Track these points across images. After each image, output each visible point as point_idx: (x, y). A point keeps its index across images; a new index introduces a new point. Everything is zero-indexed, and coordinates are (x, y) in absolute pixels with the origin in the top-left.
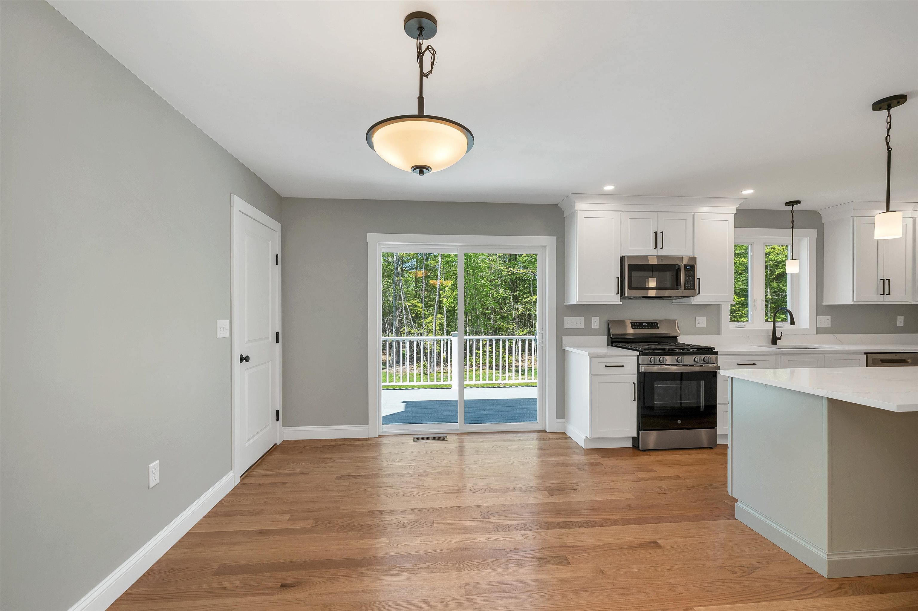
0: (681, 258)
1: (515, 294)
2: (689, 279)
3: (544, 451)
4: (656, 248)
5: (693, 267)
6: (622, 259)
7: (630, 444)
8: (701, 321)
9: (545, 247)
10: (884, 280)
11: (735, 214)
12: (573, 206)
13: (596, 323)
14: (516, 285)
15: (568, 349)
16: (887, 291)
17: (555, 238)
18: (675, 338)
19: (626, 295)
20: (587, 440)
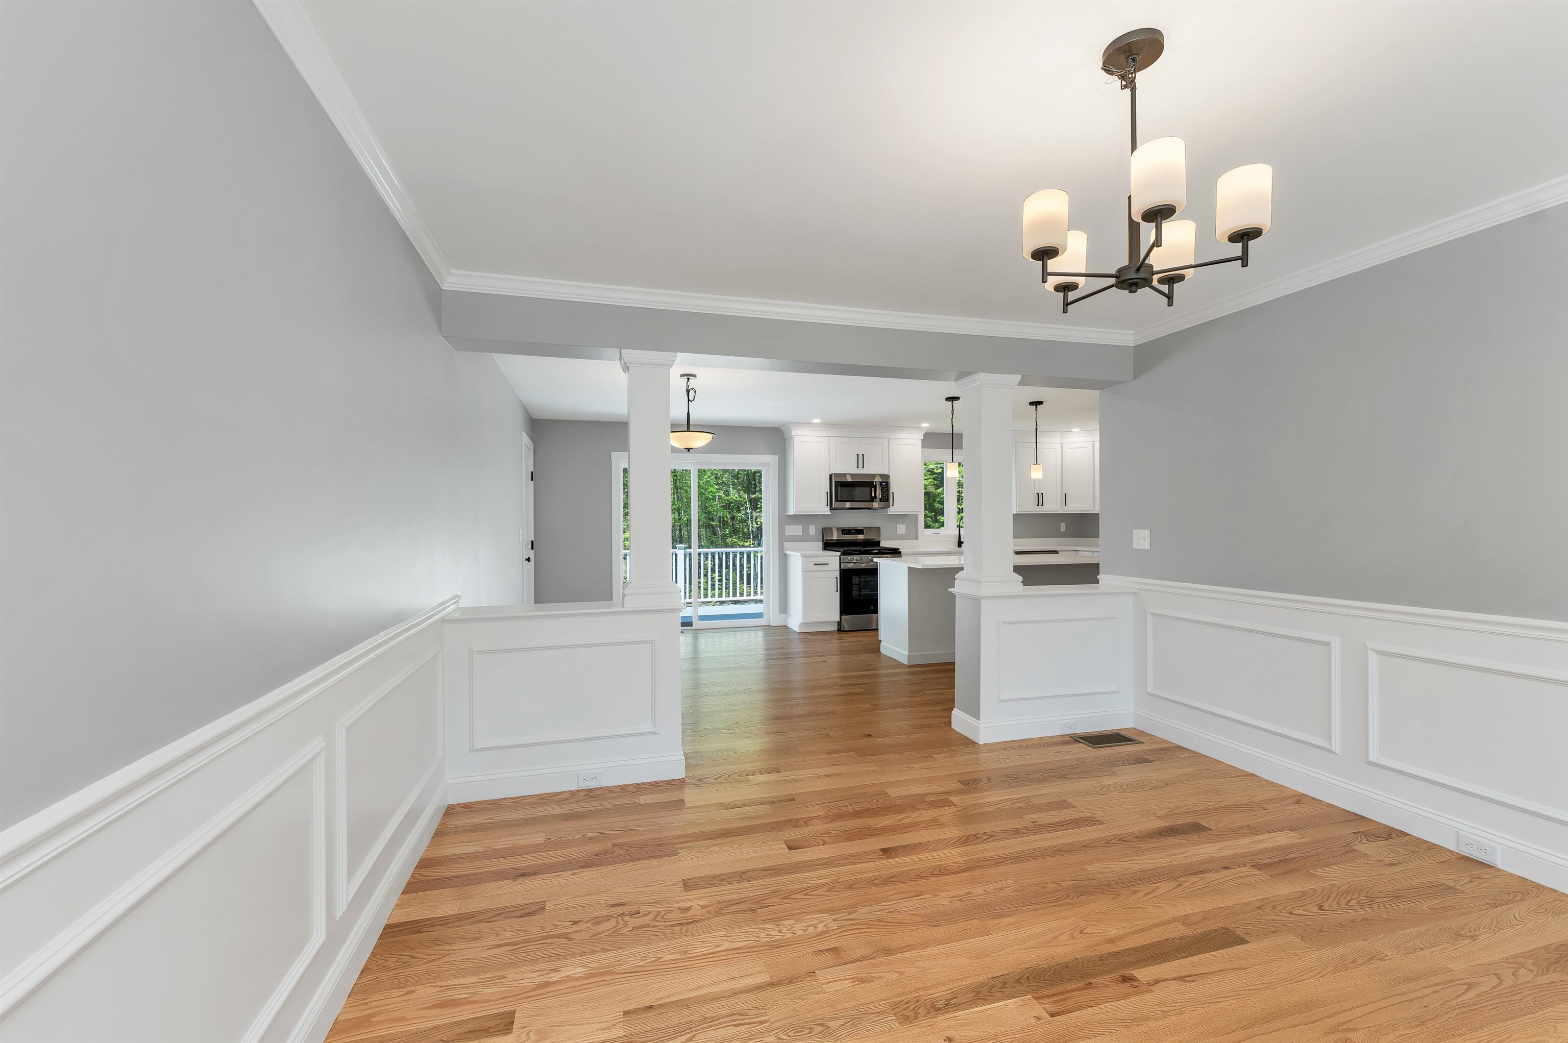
0: (874, 476)
1: (753, 496)
2: (884, 494)
3: (766, 635)
4: (858, 467)
5: (887, 484)
6: (831, 476)
7: (835, 628)
8: (901, 529)
9: (769, 464)
10: (1038, 494)
11: (922, 440)
12: (790, 431)
13: (813, 530)
14: (755, 484)
15: (788, 553)
16: (1041, 503)
17: (777, 457)
18: (878, 543)
19: (834, 507)
20: (802, 625)
